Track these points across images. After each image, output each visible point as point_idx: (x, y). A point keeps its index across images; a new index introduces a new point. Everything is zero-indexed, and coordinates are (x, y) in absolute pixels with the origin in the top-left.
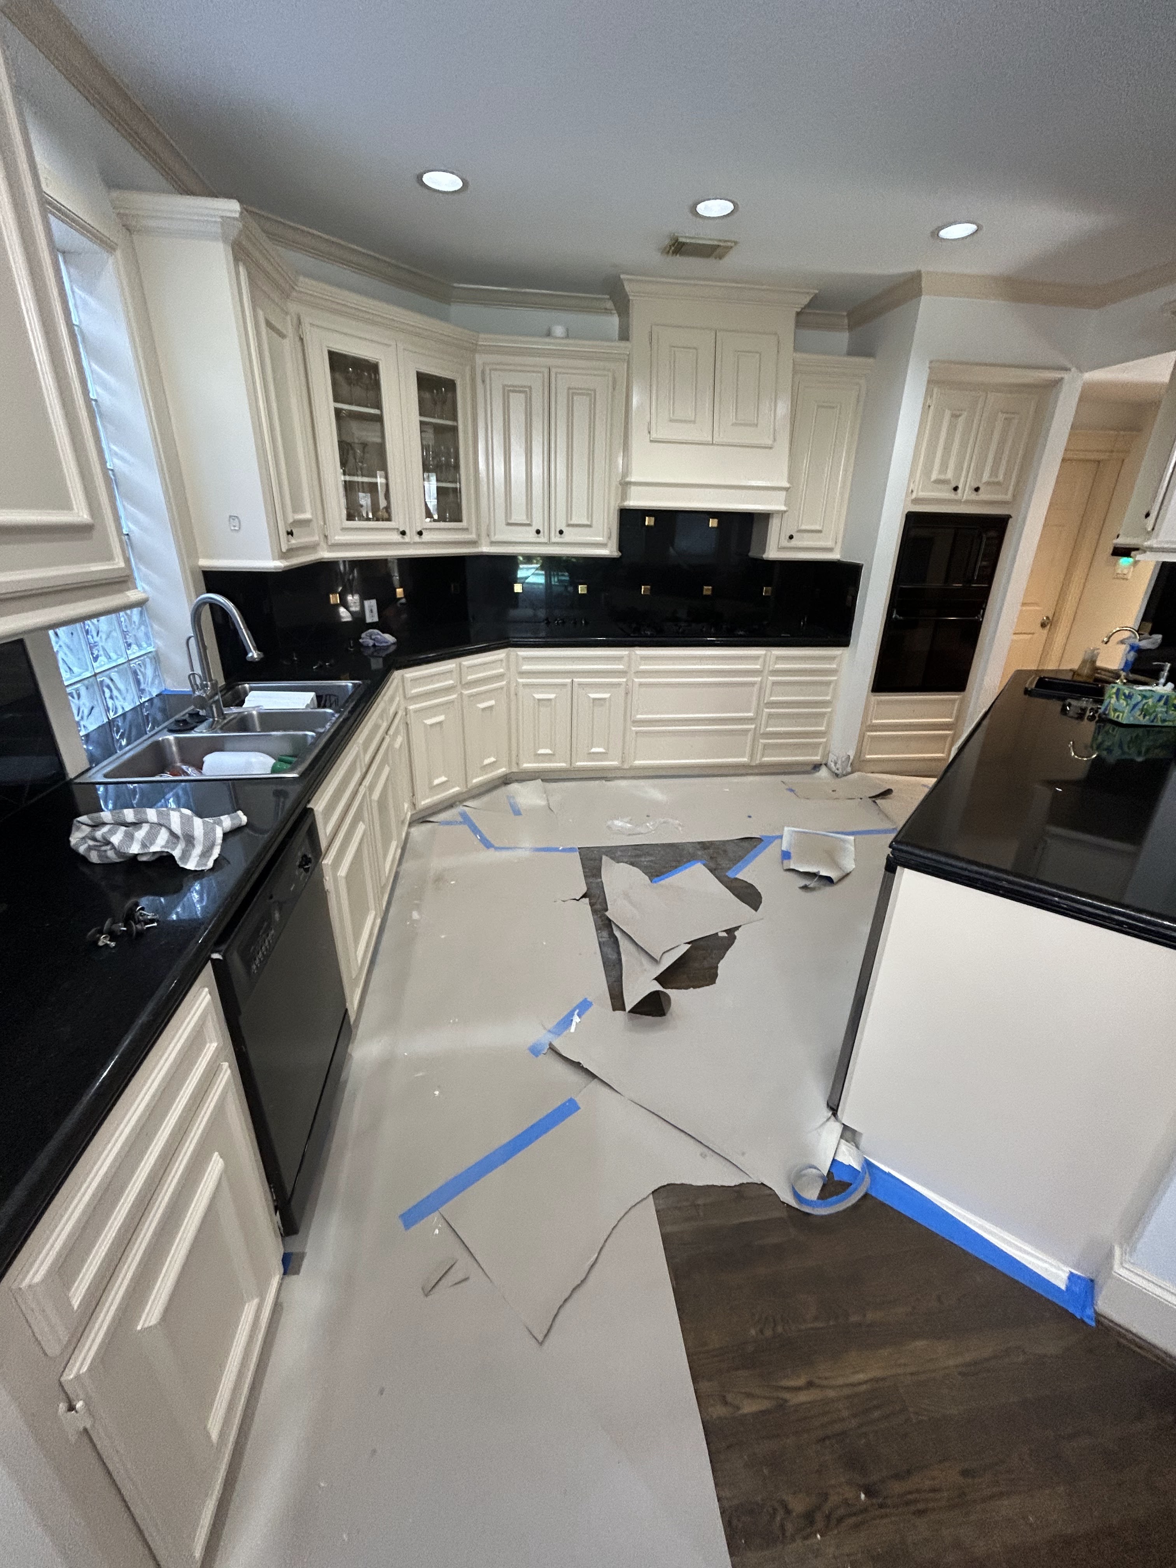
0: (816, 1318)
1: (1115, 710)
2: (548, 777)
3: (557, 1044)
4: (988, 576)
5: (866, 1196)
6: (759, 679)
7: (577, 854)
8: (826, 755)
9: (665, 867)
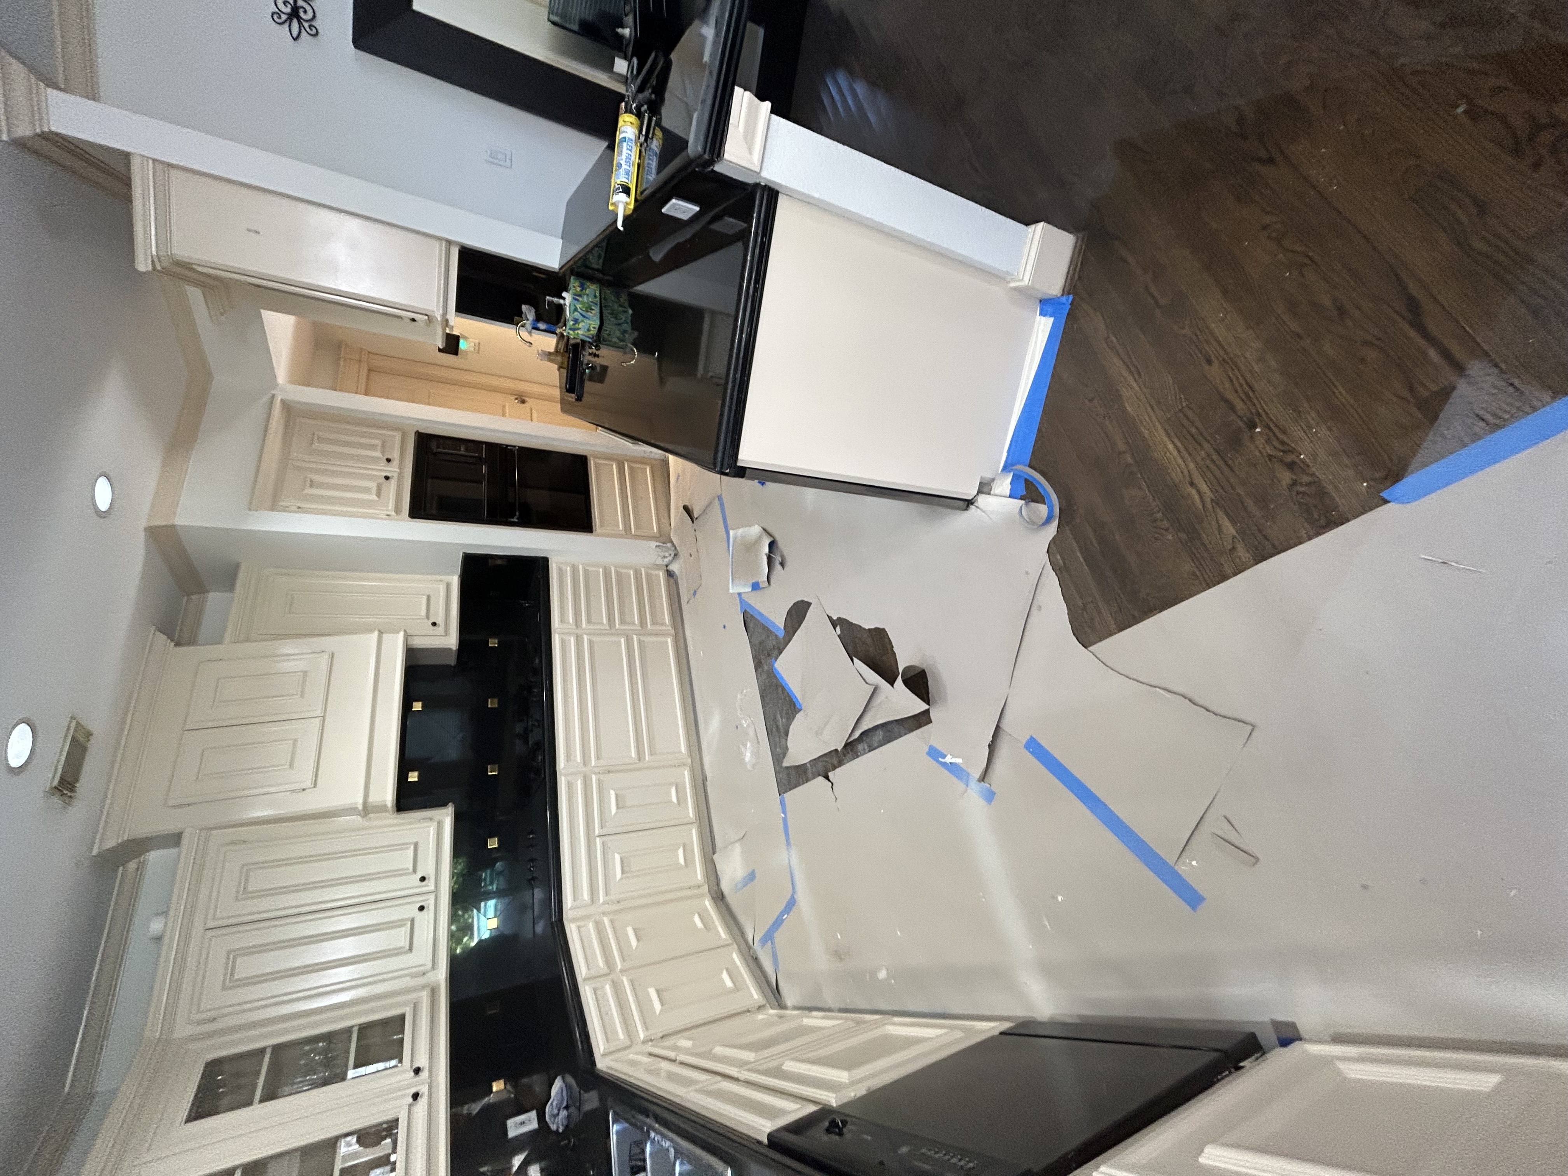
0: (1141, 488)
1: (589, 330)
2: (710, 847)
3: (977, 773)
4: (476, 445)
5: (1031, 466)
6: (585, 637)
7: (787, 796)
8: (657, 567)
9: (785, 699)
